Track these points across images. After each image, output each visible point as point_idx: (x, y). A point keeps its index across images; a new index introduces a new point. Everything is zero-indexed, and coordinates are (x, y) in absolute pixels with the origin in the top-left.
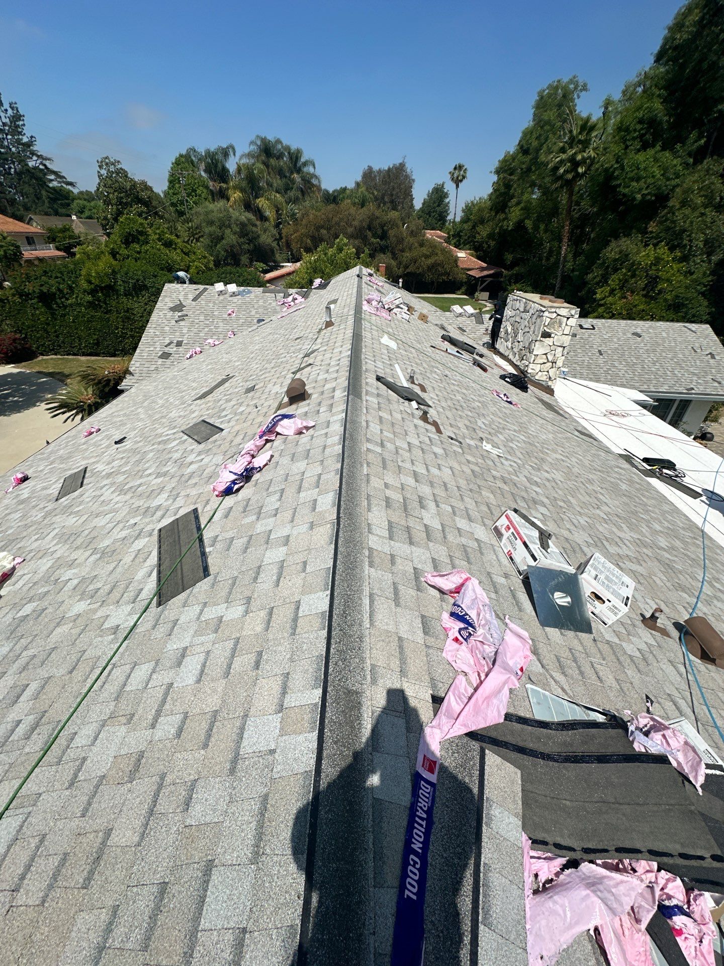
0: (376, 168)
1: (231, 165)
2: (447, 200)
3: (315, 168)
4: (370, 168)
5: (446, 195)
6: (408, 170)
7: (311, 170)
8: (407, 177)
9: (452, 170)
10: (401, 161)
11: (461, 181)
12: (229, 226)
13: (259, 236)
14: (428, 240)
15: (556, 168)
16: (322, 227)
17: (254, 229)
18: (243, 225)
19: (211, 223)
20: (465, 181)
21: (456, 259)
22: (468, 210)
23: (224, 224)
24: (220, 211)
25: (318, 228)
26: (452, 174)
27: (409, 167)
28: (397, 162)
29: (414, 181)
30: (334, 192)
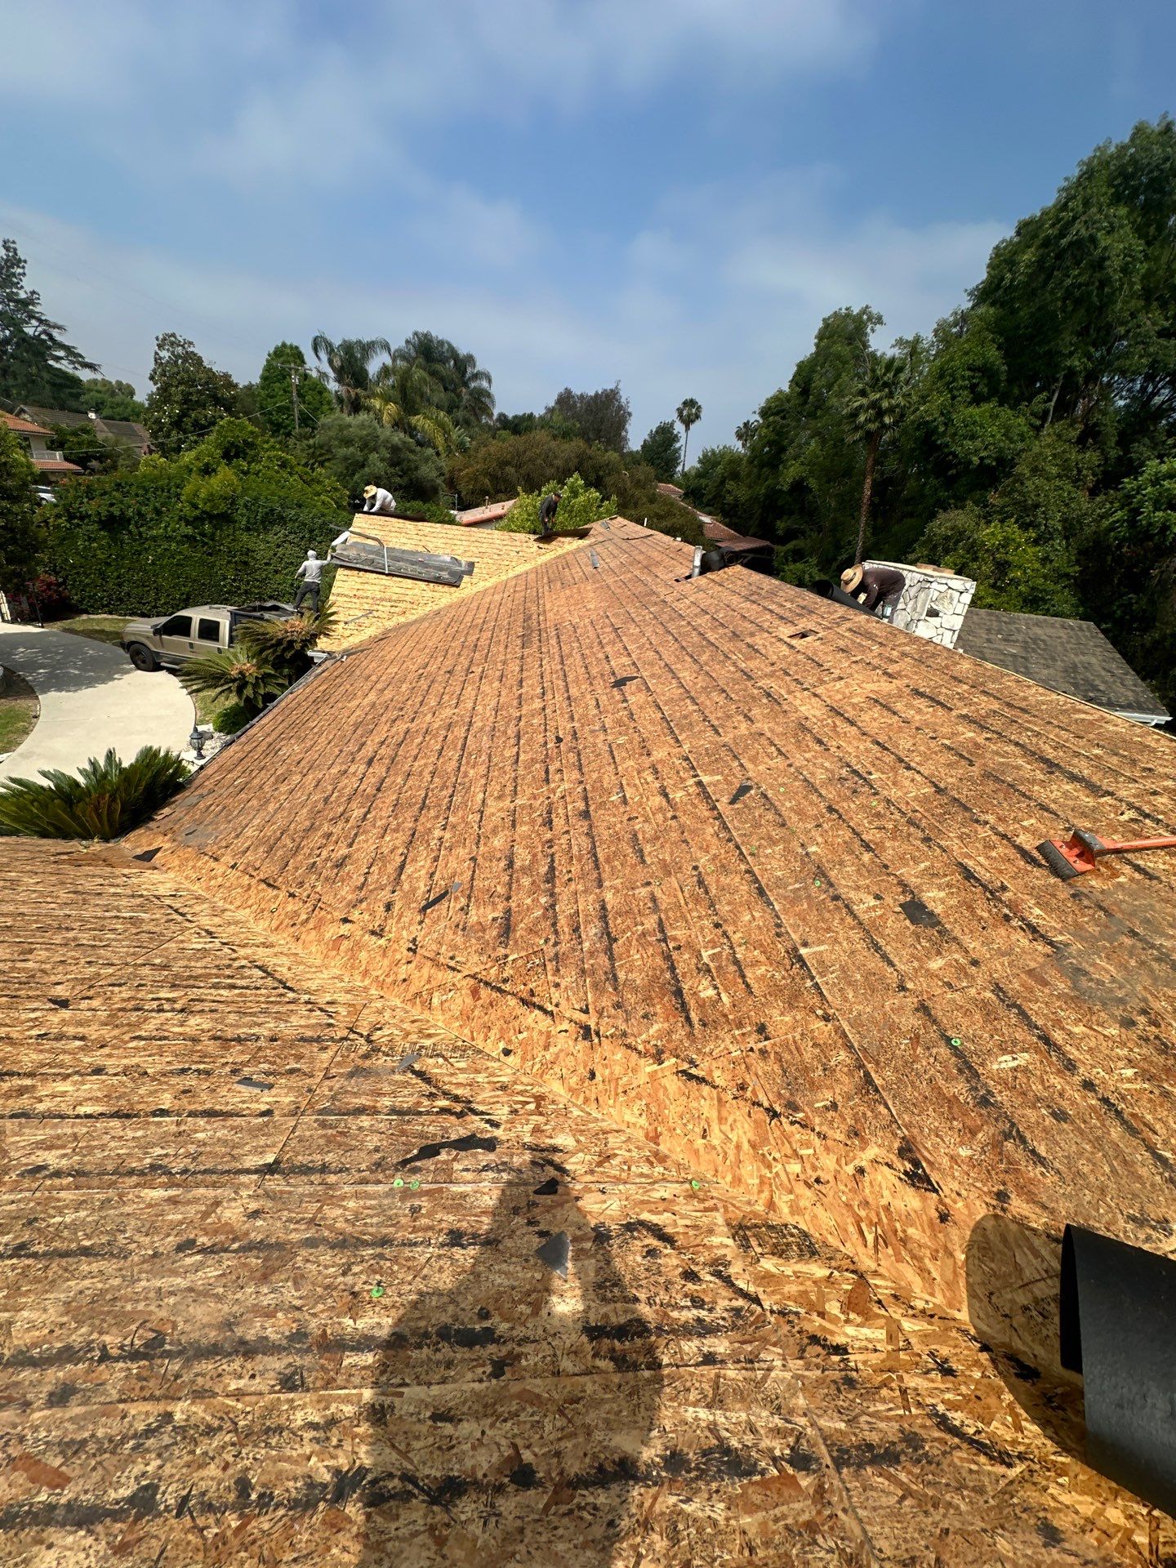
0: (577, 391)
1: (373, 367)
2: (677, 445)
3: (490, 381)
4: (568, 392)
5: (675, 438)
6: (623, 400)
7: (485, 384)
8: (620, 407)
9: (679, 405)
10: (613, 387)
11: (693, 421)
12: (375, 449)
13: (417, 468)
14: (661, 495)
15: (854, 415)
16: (507, 463)
17: (412, 457)
18: (395, 449)
19: (348, 442)
20: (697, 423)
21: (701, 525)
22: (710, 461)
23: (368, 444)
24: (362, 426)
25: (504, 464)
26: (680, 411)
27: (624, 396)
28: (610, 386)
29: (630, 414)
30: (515, 417)
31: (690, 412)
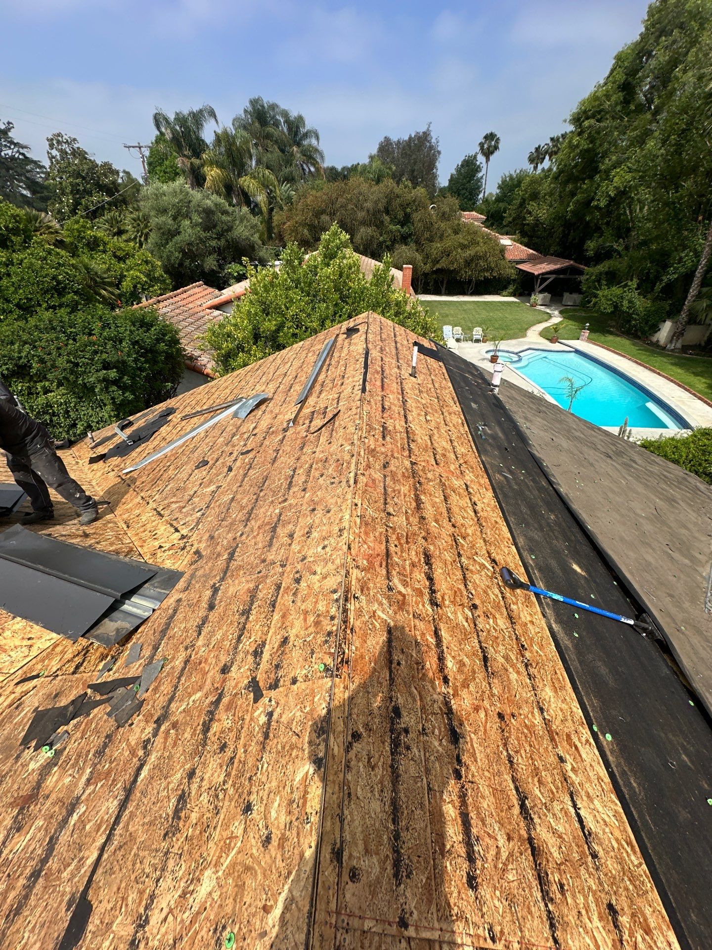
0: (394, 138)
2: (480, 175)
3: (318, 138)
4: (387, 139)
5: (478, 169)
6: (433, 140)
7: (314, 142)
8: (431, 148)
9: (481, 139)
10: (425, 129)
11: (492, 153)
23: (180, 212)
26: (481, 145)
27: (434, 137)
28: (422, 129)
29: (439, 152)
31: (490, 146)
